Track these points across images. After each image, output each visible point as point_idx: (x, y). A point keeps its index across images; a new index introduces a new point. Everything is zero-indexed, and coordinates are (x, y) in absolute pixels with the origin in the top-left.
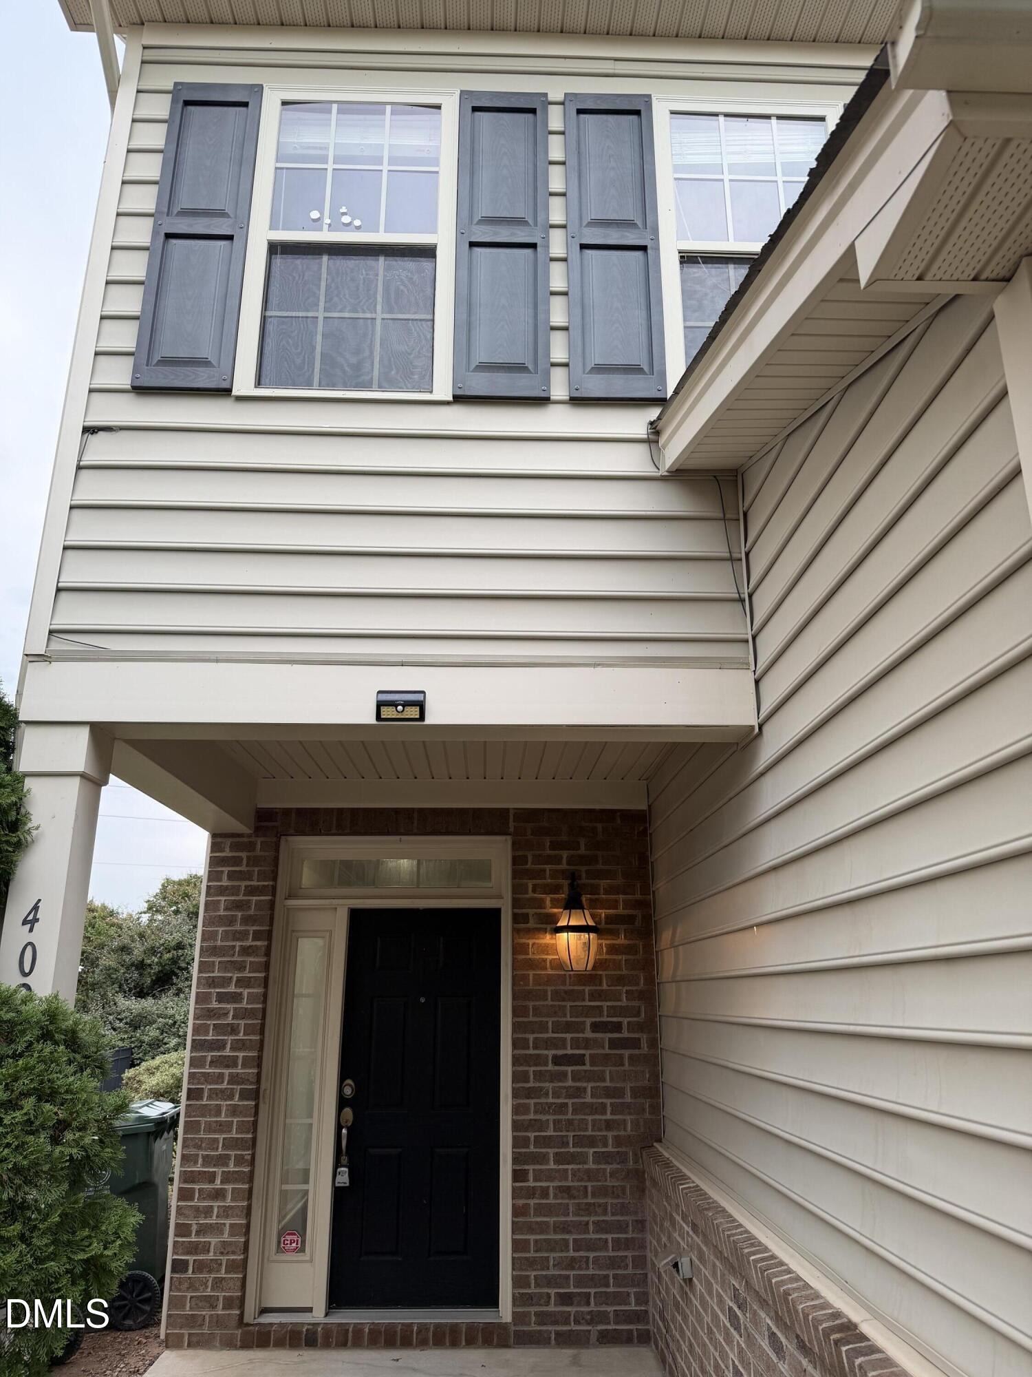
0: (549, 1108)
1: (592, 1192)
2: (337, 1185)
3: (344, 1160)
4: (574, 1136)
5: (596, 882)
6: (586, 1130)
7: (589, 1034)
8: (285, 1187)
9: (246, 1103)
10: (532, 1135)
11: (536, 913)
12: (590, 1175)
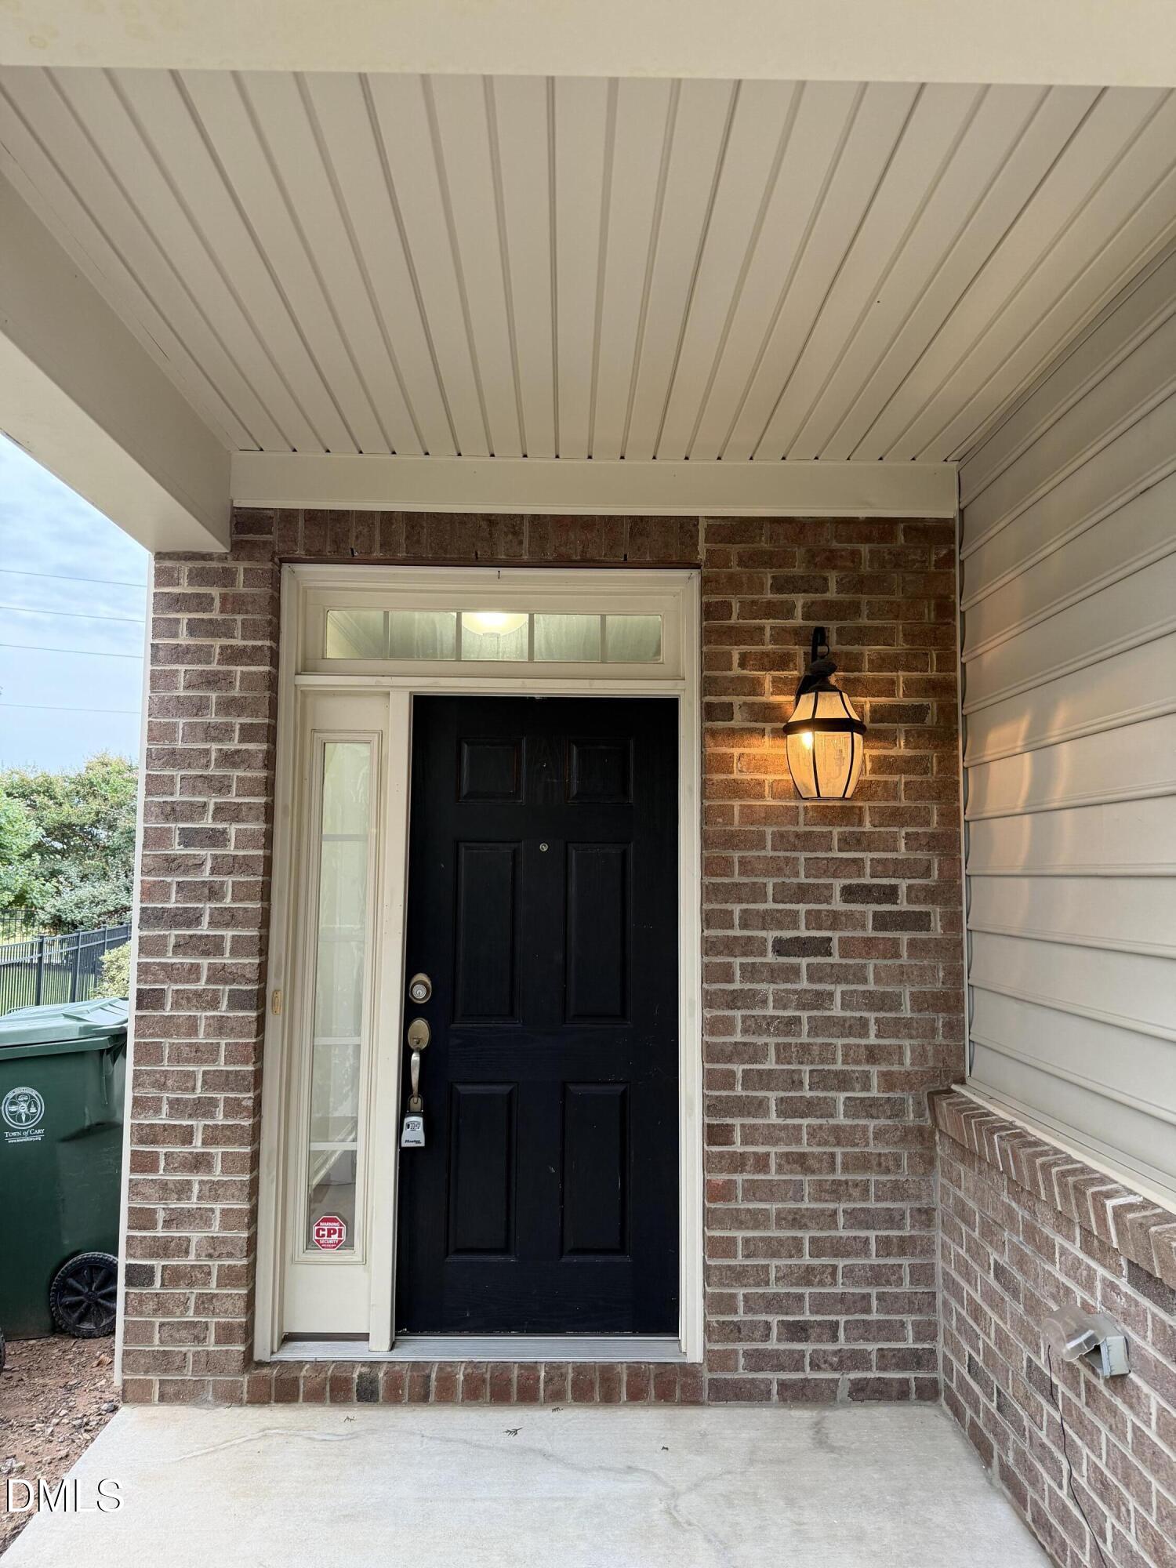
0: (768, 1024)
1: (843, 1164)
2: (404, 1145)
3: (416, 1103)
4: (811, 1071)
5: (855, 648)
6: (834, 1061)
7: (838, 904)
8: (317, 1146)
9: (241, 1014)
10: (739, 1069)
11: (745, 704)
12: (839, 1135)
